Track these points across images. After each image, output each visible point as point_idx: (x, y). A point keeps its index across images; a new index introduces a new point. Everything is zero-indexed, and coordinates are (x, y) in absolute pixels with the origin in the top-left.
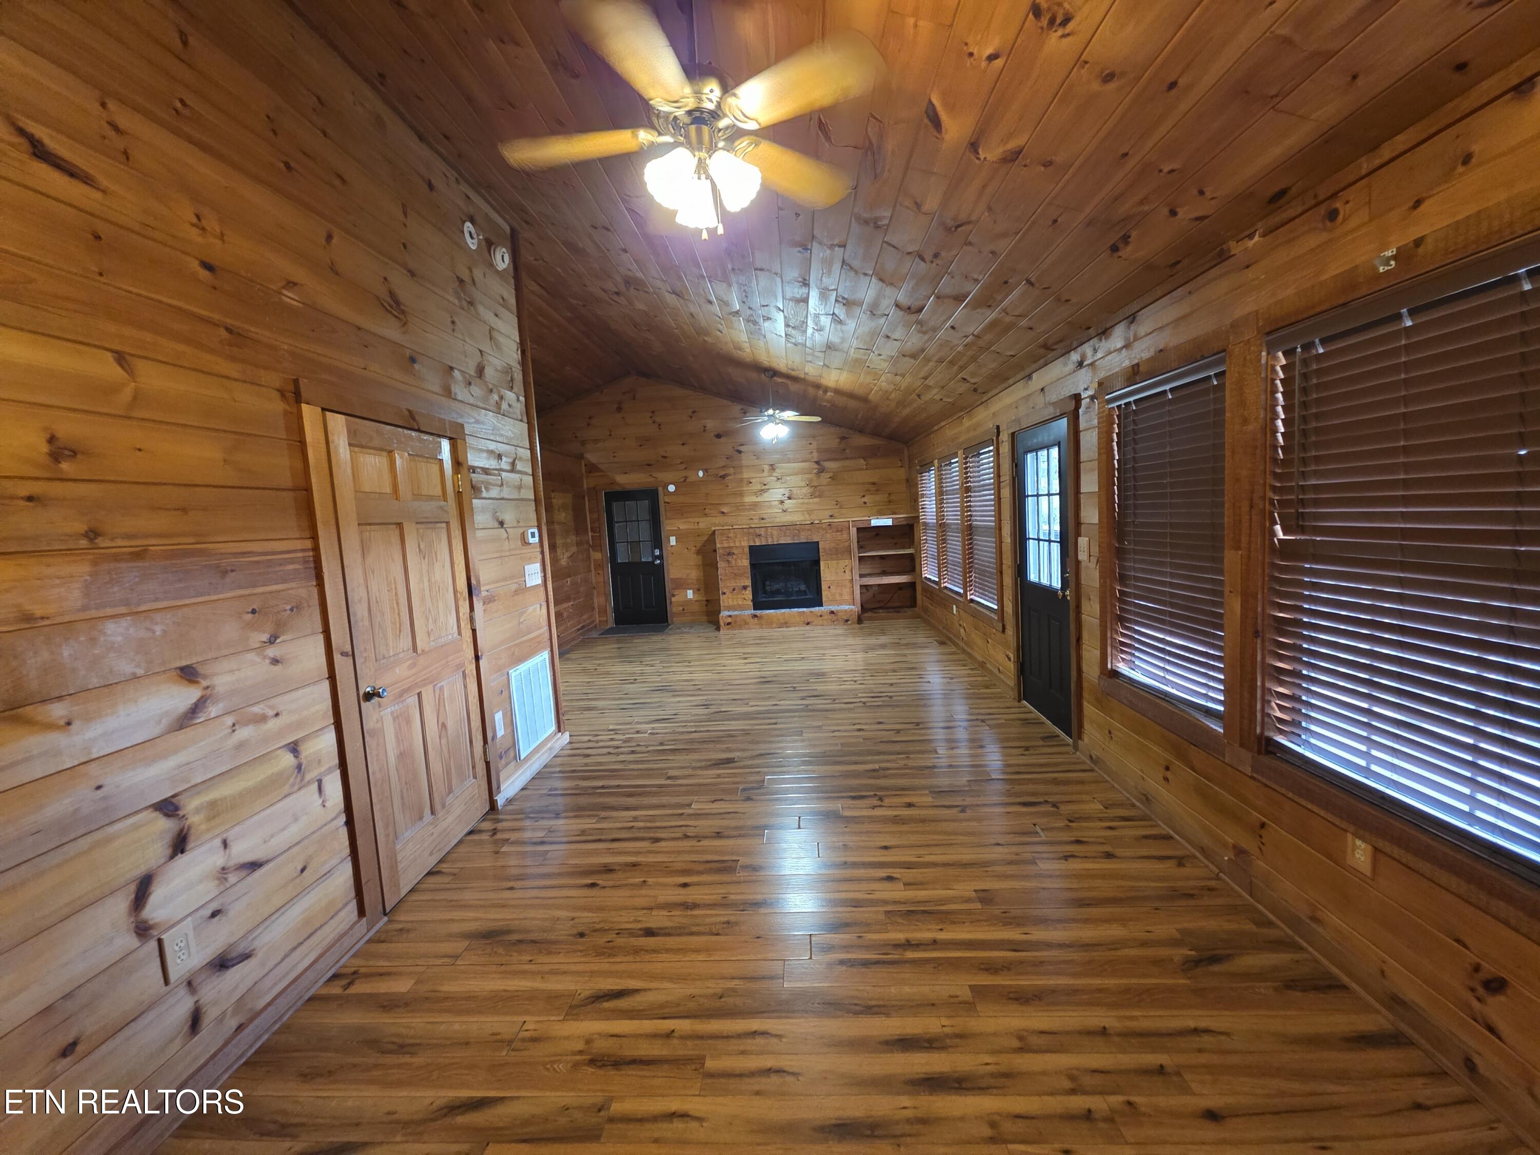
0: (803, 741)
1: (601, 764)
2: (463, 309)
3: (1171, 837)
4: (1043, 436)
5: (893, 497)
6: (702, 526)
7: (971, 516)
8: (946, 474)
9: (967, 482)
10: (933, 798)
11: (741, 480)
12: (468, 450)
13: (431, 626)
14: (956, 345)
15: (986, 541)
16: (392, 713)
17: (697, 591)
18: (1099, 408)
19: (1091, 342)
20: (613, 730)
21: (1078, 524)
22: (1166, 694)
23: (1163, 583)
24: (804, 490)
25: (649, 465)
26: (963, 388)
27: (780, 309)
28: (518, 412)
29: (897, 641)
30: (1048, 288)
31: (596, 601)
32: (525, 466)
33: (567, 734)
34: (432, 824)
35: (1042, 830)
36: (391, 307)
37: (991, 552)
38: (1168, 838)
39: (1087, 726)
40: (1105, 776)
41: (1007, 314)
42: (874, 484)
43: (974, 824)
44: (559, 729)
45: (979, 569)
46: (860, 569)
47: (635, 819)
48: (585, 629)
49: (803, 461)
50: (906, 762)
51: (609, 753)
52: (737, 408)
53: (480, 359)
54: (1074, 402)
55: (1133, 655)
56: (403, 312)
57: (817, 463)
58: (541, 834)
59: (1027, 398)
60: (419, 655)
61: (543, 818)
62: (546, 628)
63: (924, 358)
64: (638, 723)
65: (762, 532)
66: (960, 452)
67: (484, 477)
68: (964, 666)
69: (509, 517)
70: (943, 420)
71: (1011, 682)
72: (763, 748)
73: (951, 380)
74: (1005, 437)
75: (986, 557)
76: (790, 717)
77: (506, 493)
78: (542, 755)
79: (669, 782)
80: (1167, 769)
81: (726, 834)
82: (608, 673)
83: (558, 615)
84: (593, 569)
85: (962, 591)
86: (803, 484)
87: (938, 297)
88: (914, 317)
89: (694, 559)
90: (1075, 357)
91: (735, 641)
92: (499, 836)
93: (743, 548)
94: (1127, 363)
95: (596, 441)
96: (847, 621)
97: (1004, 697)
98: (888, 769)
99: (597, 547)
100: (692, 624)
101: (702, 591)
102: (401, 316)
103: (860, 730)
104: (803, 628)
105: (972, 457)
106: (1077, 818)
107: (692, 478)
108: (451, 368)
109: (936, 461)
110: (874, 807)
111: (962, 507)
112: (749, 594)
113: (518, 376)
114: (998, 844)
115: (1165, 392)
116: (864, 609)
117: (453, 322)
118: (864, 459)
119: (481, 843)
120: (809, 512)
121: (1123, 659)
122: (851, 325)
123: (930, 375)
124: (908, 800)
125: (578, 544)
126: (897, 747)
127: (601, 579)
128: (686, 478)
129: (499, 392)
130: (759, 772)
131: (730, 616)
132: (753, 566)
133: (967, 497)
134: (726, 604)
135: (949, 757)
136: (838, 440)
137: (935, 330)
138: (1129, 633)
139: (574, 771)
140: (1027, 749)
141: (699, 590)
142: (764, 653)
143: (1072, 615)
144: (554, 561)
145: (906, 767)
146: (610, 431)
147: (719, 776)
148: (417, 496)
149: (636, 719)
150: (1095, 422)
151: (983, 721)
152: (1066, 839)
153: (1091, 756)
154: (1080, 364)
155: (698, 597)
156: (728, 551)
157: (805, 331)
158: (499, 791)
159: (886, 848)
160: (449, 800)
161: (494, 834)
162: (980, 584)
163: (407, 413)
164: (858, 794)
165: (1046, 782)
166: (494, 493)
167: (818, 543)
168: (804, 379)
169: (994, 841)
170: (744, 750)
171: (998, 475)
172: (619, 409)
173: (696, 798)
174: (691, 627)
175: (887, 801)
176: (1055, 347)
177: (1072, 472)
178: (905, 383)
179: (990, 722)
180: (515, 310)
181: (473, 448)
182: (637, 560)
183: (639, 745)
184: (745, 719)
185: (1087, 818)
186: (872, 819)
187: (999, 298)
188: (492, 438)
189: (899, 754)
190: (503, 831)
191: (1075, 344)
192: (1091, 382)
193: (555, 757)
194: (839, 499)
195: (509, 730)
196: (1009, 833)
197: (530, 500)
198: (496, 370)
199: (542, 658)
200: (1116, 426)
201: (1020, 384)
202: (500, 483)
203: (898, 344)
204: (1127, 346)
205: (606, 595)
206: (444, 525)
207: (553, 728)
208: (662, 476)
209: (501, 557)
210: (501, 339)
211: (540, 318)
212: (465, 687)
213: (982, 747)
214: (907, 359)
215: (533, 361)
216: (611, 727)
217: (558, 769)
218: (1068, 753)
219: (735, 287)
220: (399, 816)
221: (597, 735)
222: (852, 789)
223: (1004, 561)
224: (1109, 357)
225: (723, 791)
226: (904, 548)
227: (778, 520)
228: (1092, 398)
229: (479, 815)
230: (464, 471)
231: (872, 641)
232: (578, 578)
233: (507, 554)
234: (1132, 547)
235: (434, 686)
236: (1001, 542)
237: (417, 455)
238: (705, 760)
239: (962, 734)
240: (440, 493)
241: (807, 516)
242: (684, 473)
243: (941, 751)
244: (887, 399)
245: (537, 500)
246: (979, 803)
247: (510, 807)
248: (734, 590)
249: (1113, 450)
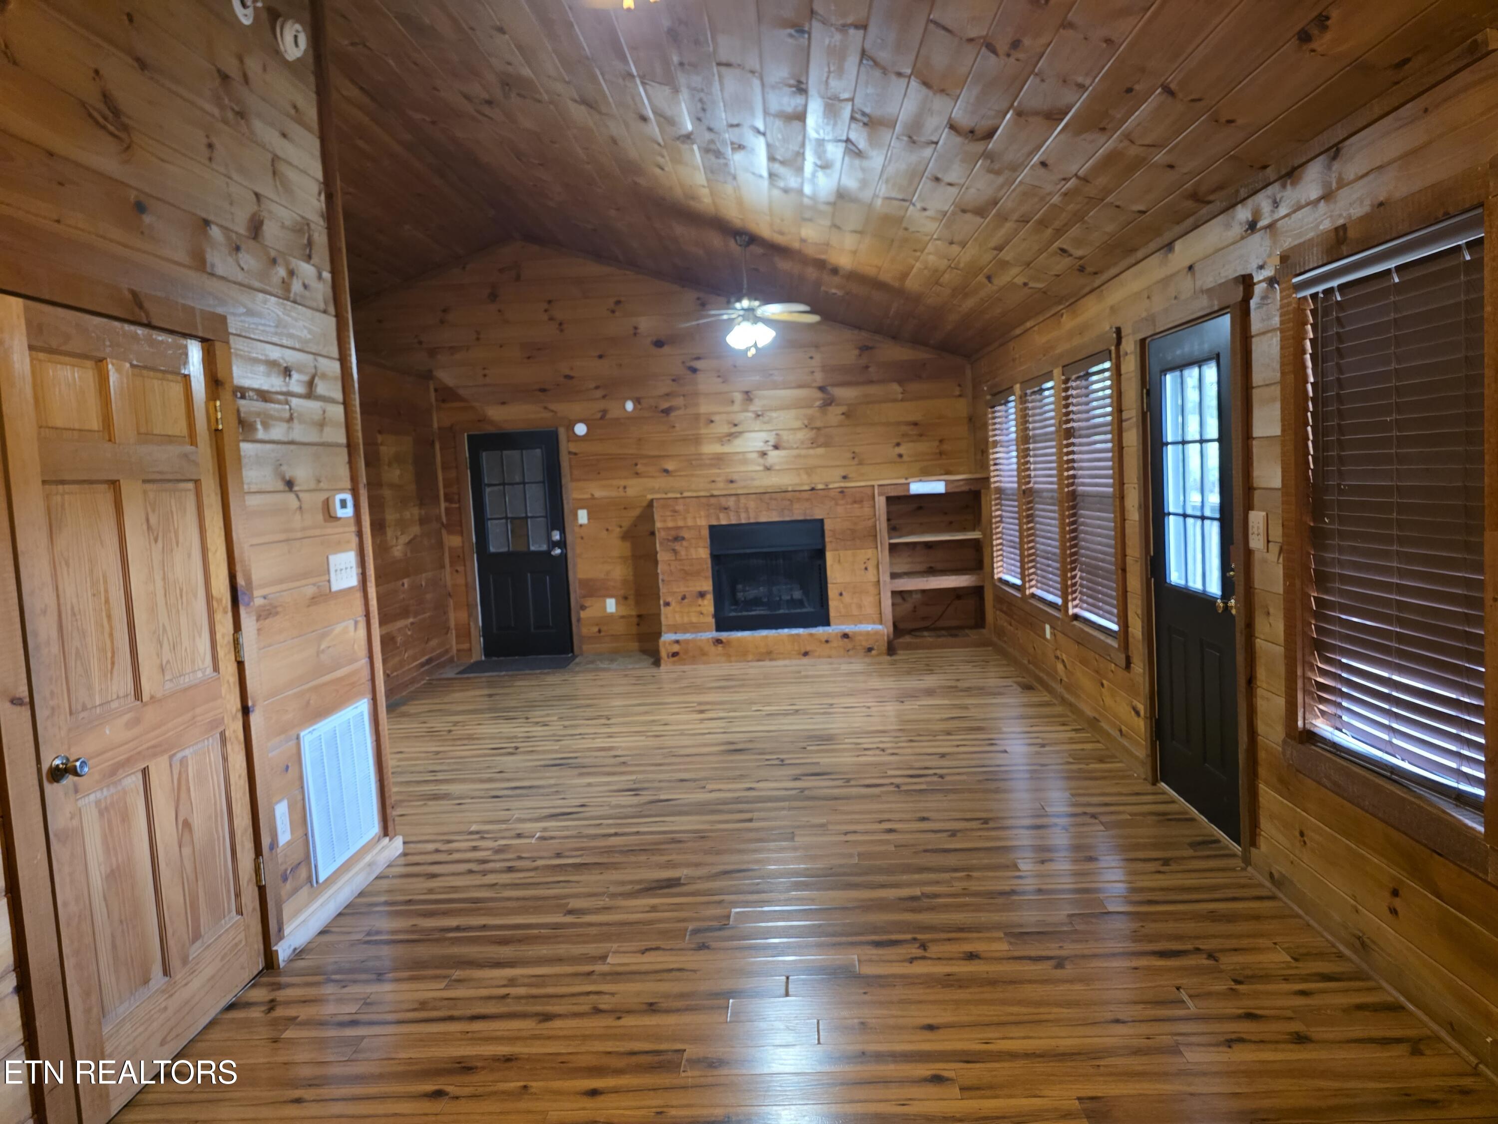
0: (795, 849)
1: (455, 889)
2: (225, 122)
3: (1402, 1008)
4: (1192, 344)
5: (946, 447)
6: (630, 492)
7: (1074, 477)
8: (1034, 408)
9: (1068, 421)
10: (1011, 943)
11: (697, 417)
12: (234, 360)
13: (167, 655)
14: (1050, 194)
15: (1099, 518)
16: (98, 803)
17: (623, 599)
18: (1282, 299)
19: (1270, 191)
20: (477, 833)
21: (1249, 489)
22: (1394, 769)
23: (1387, 587)
24: (800, 435)
25: (543, 390)
26: (1062, 264)
27: (759, 132)
28: (320, 297)
29: (953, 683)
30: (1200, 100)
31: (452, 616)
32: (331, 389)
33: (398, 842)
34: (163, 991)
35: (1190, 996)
36: (106, 119)
37: (1107, 537)
38: (1395, 1008)
39: (1265, 824)
40: (1296, 908)
41: (1132, 142)
42: (915, 424)
43: (1078, 987)
44: (386, 831)
45: (1088, 565)
46: (891, 564)
47: (512, 982)
48: (433, 664)
49: (800, 387)
50: (965, 884)
51: (471, 872)
52: (690, 296)
53: (256, 208)
54: (1241, 288)
55: (1339, 705)
56: (125, 128)
57: (822, 389)
58: (352, 1008)
59: (1166, 281)
60: (145, 705)
61: (355, 982)
62: (364, 662)
63: (998, 215)
64: (521, 820)
65: (731, 502)
66: (1057, 372)
67: (259, 406)
68: (1064, 725)
69: (302, 473)
70: (1029, 319)
71: (1141, 751)
72: (729, 861)
73: (1041, 252)
74: (1129, 346)
75: (1100, 544)
76: (776, 809)
77: (298, 433)
78: (357, 874)
79: (569, 919)
80: (1395, 893)
81: (664, 1005)
82: (470, 738)
83: (387, 642)
84: (447, 561)
85: (1059, 601)
86: (798, 424)
87: (1019, 114)
88: (979, 147)
89: (617, 548)
90: (1243, 214)
91: (684, 683)
92: (279, 1012)
93: (699, 528)
94: (1326, 225)
95: (453, 350)
96: (870, 650)
97: (1129, 777)
98: (936, 896)
99: (455, 525)
100: (613, 655)
101: (631, 601)
102: (123, 135)
103: (891, 831)
104: (795, 662)
105: (1078, 378)
106: (1247, 977)
107: (613, 414)
108: (207, 223)
109: (1017, 387)
110: (912, 960)
111: (1060, 462)
112: (708, 605)
113: (321, 238)
114: (1117, 1021)
115: (1388, 271)
116: (898, 631)
117: (210, 146)
118: (900, 382)
119: (247, 1024)
120: (809, 471)
121: (1323, 713)
122: (877, 160)
123: (1007, 242)
124: (968, 947)
125: (422, 521)
126: (952, 860)
127: (461, 581)
128: (604, 412)
129: (287, 264)
130: (720, 902)
131: (677, 642)
132: (716, 558)
133: (1068, 446)
134: (671, 622)
135: (1037, 876)
136: (857, 352)
137: (1015, 168)
138: (1333, 670)
139: (409, 902)
140: (1166, 862)
141: (626, 598)
142: (731, 702)
143: (1240, 640)
144: (381, 549)
145: (965, 893)
146: (478, 333)
147: (654, 909)
148: (145, 436)
149: (517, 815)
150: (1276, 321)
151: (1094, 816)
152: (1228, 1011)
153: (1271, 875)
154: (1252, 226)
155: (624, 611)
156: (673, 533)
157: (800, 170)
158: (280, 937)
159: (931, 1028)
160: (194, 951)
161: (271, 1009)
162: (1088, 588)
163: (129, 296)
164: (885, 937)
165: (1197, 917)
166: (278, 432)
167: (821, 521)
168: (799, 252)
169: (1109, 1016)
170: (697, 865)
171: (1119, 410)
172: (493, 297)
173: (615, 946)
174: (612, 660)
175: (934, 950)
176: (1211, 198)
177: (1239, 403)
178: (967, 255)
179: (1104, 819)
180: (315, 125)
181: (241, 357)
182: (521, 548)
183: (520, 858)
184: (697, 813)
185: (1265, 977)
186: (909, 981)
187: (1119, 116)
188: (275, 339)
189: (955, 870)
190: (288, 1003)
191: (1243, 193)
192: (1270, 256)
193: (377, 878)
194: (857, 450)
195: (300, 833)
196: (1136, 1003)
197: (338, 445)
198: (283, 226)
199: (358, 711)
200: (1309, 327)
201: (1154, 260)
202: (287, 415)
203: (954, 191)
204: (1327, 196)
205: (470, 607)
206: (191, 485)
207: (375, 828)
208: (564, 408)
209: (287, 540)
210: (292, 175)
211: (360, 143)
212: (225, 759)
213: (1091, 859)
214: (968, 216)
215: (347, 216)
216: (474, 828)
217: (383, 899)
218: (1233, 869)
219: (684, 96)
220: (108, 978)
221: (449, 842)
222: (875, 930)
223: (1129, 551)
224: (1299, 214)
225: (664, 934)
226: (964, 529)
227: (757, 483)
228: (1271, 281)
229: (247, 976)
230: (227, 395)
231: (912, 683)
232: (423, 579)
233: (299, 535)
234: (1336, 527)
235: (171, 758)
236: (1123, 520)
237: (145, 367)
238: (631, 882)
239: (1060, 839)
240: (185, 432)
241: (804, 477)
242: (602, 405)
243: (1026, 866)
244: (937, 283)
245: (350, 446)
246: (1086, 952)
247: (301, 964)
248: (684, 598)
249: (1304, 367)
